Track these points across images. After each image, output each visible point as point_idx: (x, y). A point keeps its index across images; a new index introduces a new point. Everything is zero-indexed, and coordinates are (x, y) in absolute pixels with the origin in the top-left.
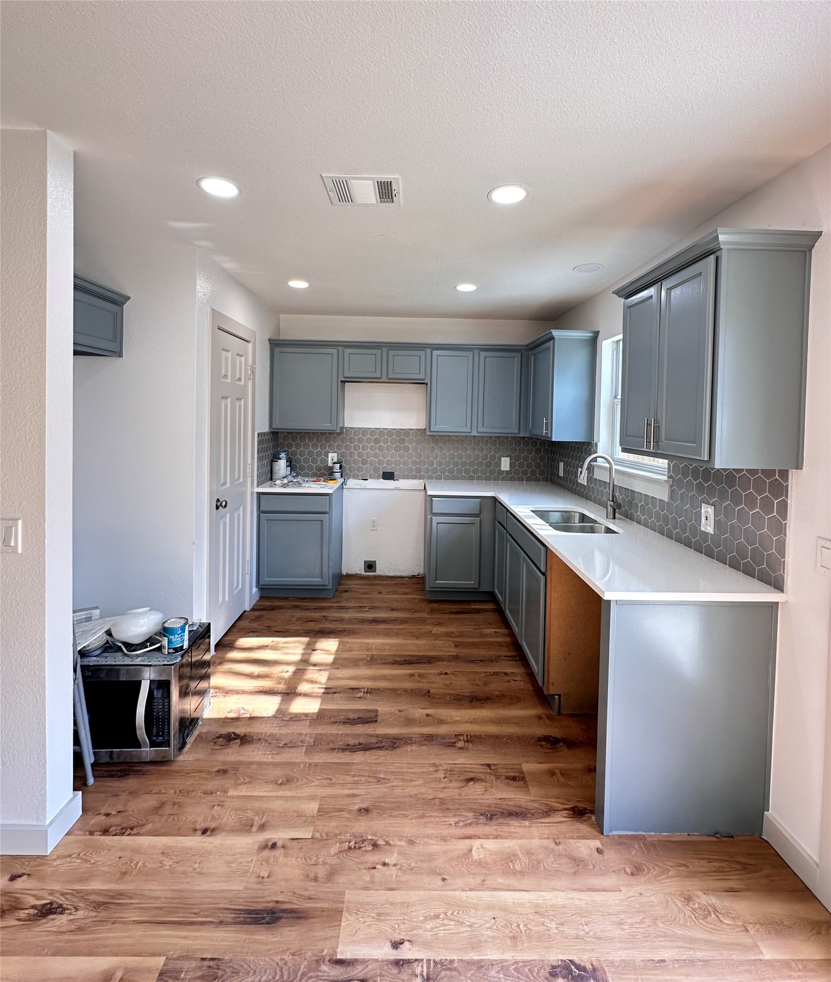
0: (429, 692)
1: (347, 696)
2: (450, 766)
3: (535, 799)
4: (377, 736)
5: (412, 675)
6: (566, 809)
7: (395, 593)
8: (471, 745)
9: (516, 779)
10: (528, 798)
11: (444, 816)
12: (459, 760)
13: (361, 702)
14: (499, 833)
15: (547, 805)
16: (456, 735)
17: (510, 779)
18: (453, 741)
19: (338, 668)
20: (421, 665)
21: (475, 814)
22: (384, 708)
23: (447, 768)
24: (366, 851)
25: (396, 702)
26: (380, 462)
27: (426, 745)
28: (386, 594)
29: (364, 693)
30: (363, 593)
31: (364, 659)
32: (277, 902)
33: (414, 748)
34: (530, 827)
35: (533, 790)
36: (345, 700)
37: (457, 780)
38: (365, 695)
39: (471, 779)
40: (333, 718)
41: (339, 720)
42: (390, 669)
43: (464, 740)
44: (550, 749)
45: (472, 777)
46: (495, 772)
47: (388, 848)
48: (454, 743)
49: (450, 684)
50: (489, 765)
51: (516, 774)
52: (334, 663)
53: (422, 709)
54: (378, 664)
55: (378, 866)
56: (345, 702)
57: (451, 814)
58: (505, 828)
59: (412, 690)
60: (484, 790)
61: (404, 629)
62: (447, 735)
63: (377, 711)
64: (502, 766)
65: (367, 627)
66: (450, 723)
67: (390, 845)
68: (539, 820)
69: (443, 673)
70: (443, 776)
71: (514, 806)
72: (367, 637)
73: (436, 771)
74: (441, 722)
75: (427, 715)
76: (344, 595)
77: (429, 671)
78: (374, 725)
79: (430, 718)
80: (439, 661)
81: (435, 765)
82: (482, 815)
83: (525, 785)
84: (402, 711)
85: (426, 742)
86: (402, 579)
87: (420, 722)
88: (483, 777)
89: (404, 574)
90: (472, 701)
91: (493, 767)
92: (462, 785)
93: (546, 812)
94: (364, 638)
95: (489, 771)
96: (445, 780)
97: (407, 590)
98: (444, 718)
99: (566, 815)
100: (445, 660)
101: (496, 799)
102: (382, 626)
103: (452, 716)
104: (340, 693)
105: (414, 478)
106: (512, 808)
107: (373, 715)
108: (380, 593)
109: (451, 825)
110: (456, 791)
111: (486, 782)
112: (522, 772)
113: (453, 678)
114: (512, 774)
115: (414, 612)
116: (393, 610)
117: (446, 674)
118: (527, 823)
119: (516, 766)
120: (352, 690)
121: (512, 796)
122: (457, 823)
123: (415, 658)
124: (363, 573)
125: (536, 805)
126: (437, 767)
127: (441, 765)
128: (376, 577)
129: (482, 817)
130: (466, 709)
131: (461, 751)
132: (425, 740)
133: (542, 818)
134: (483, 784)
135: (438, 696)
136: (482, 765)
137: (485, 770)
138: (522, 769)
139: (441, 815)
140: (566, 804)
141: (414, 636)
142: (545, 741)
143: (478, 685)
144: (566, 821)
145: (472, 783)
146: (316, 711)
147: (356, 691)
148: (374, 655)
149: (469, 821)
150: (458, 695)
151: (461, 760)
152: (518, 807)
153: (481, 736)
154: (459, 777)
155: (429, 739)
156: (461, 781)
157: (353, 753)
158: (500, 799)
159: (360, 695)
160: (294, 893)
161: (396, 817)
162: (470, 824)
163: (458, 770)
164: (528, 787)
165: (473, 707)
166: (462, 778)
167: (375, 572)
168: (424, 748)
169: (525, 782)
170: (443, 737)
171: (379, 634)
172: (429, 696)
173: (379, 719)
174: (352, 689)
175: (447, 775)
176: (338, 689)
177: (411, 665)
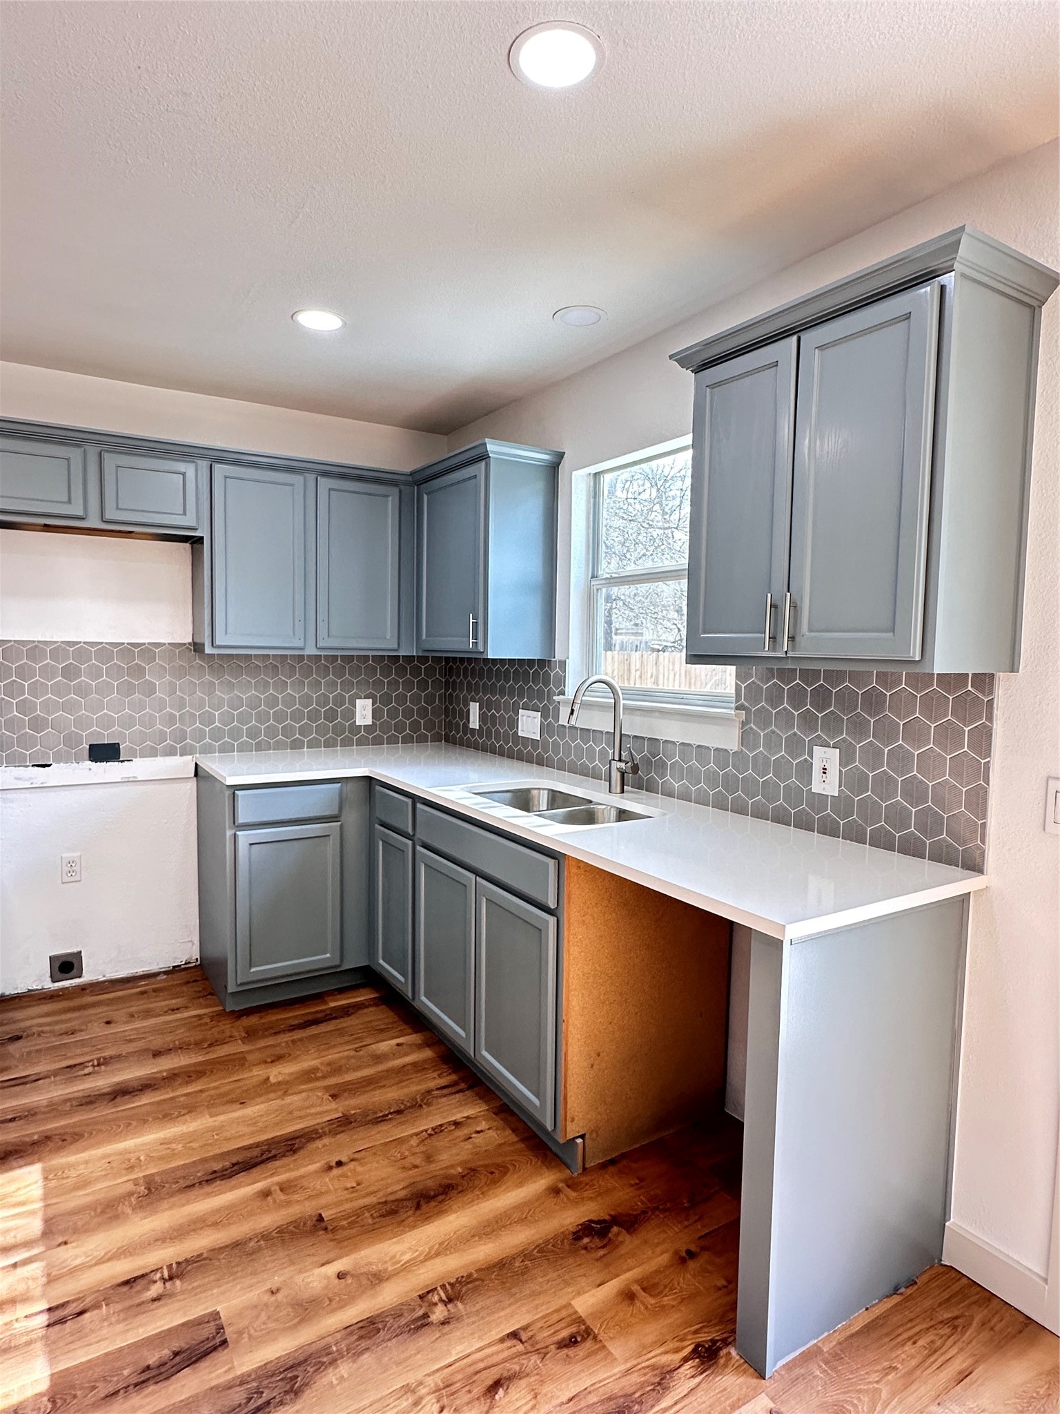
0: (320, 1218)
1: (119, 1307)
2: (437, 1375)
3: (629, 1365)
5: (266, 1194)
6: (685, 1360)
7: (148, 1014)
8: (459, 1305)
9: (576, 1342)
10: (616, 1371)
12: (454, 1352)
13: (164, 1310)
15: (653, 1367)
16: (421, 1297)
17: (566, 1346)
18: (421, 1313)
19: (66, 1243)
20: (278, 1163)
22: (229, 1300)
23: (436, 1384)
25: (254, 1274)
26: (81, 723)
27: (367, 1349)
28: (127, 1022)
29: (164, 1281)
30: (66, 1033)
31: (131, 1194)
33: (344, 1368)
35: (616, 1348)
36: (118, 1322)
37: (468, 1403)
38: (168, 1284)
39: (496, 1385)
40: (100, 1385)
41: (121, 1385)
42: (208, 1195)
43: (441, 1300)
44: (603, 1247)
45: (496, 1377)
46: (533, 1345)
48: (426, 1316)
49: (358, 1184)
50: (514, 1335)
51: (573, 1329)
52: (47, 1233)
53: (323, 1265)
54: (172, 1195)
56: (121, 1327)
59: (281, 1230)
60: (530, 1397)
61: (201, 1091)
62: (401, 1304)
63: (216, 1315)
64: (539, 1325)
65: (104, 1111)
66: (396, 1274)
69: (333, 1164)
70: (436, 1407)
72: (114, 1136)
73: (416, 1404)
74: (377, 1279)
75: (340, 1276)
77: (302, 1171)
78: (221, 1355)
79: (349, 1280)
80: (311, 1140)
81: (408, 1389)
83: (599, 1345)
84: (278, 1290)
85: (364, 1344)
86: (152, 980)
87: (330, 1300)
88: (517, 1368)
89: (154, 968)
90: (418, 1207)
91: (524, 1337)
92: (486, 1408)
93: (659, 1384)
94: (109, 1141)
95: (520, 1347)
97: (174, 1002)
98: (381, 1267)
99: (692, 1372)
100: (324, 1134)
102: (145, 1100)
103: (393, 1257)
104: (96, 1306)
105: (171, 752)
107: (208, 1330)
108: (108, 1023)
111: (528, 1375)
112: (580, 1320)
113: (360, 1169)
114: (565, 1333)
115: (210, 1045)
116: (157, 1054)
117: (339, 1164)
119: (564, 1313)
120: (125, 1289)
121: (588, 1383)
123: (256, 1152)
124: (49, 985)
125: (635, 1378)
126: (414, 1392)
127: (421, 1383)
128: (83, 989)
130: (414, 1227)
131: (447, 1328)
132: (361, 1338)
133: (658, 1400)
134: (523, 1383)
135: (344, 1223)
136: (502, 1340)
137: (514, 1350)
138: (576, 1312)
140: (683, 1348)
141: (232, 1102)
142: (587, 1236)
143: (416, 1167)
144: (700, 1384)
145: (501, 1392)
146: (44, 1386)
147: (139, 1286)
148: (152, 1175)
150: (386, 1202)
151: (457, 1351)
152: (610, 1399)
153: (470, 1275)
154: (469, 1392)
155: (369, 1329)
156: (478, 1399)
158: (570, 1400)
159: (156, 1289)
163: (460, 1376)
164: (604, 1347)
165: (427, 1219)
166: (478, 1390)
167: (80, 977)
168: (366, 1358)
169: (595, 1338)
170: (397, 1313)
171: (145, 1121)
172: (326, 1229)
173: (229, 1333)
174: (127, 1283)
175: (445, 1401)
176: (88, 1300)
177: (254, 1170)
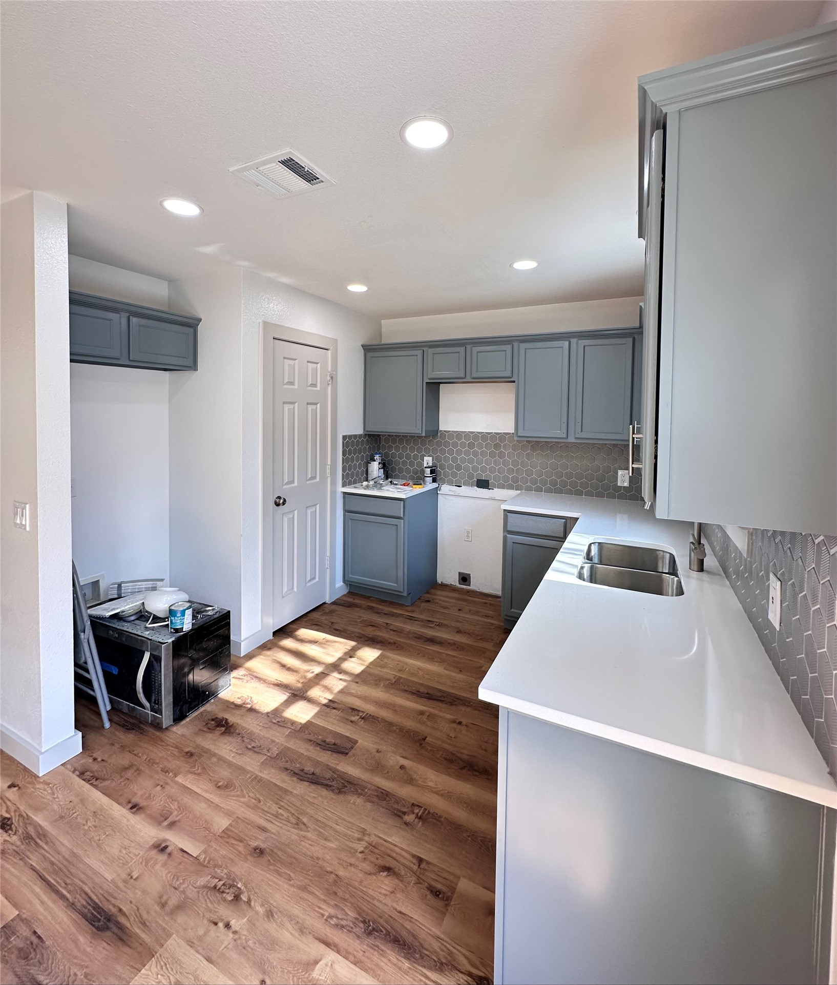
0: (424, 739)
1: (343, 715)
2: (377, 839)
3: (442, 936)
4: (335, 771)
5: (422, 713)
6: (470, 974)
7: (477, 613)
8: (420, 823)
9: (438, 896)
10: (434, 929)
11: (324, 901)
13: (349, 727)
14: (364, 959)
15: (451, 954)
16: (413, 805)
17: (432, 892)
18: (405, 810)
19: (357, 683)
20: (441, 704)
21: (358, 916)
22: (366, 741)
23: (373, 842)
24: (225, 900)
25: (382, 739)
26: (475, 469)
27: (373, 802)
28: (466, 613)
29: (360, 717)
30: (443, 607)
31: (389, 680)
32: (120, 910)
33: (359, 801)
34: (406, 973)
35: (448, 921)
36: (337, 720)
37: (372, 862)
38: (360, 720)
39: (388, 869)
40: (312, 735)
41: (315, 740)
42: (407, 699)
43: (417, 815)
45: (392, 866)
46: (421, 874)
47: (245, 907)
48: (404, 813)
49: (455, 738)
50: (420, 860)
51: (444, 889)
52: (358, 676)
53: (402, 757)
54: (399, 690)
55: (221, 925)
56: (336, 722)
57: (332, 903)
58: (376, 957)
59: (408, 731)
60: (391, 889)
61: (454, 656)
62: (404, 800)
63: (356, 742)
64: (435, 869)
65: (419, 644)
66: (418, 786)
67: (250, 905)
68: (425, 971)
69: (458, 721)
70: (361, 849)
71: (409, 932)
72: (411, 656)
73: (359, 840)
74: (410, 781)
75: (402, 767)
76: (424, 605)
77: (441, 714)
78: (341, 757)
79: (402, 772)
80: (464, 704)
81: (364, 832)
82: (364, 922)
83: (444, 910)
84: (380, 752)
85: (375, 799)
86: (495, 599)
87: (388, 772)
88: (403, 873)
90: (462, 768)
91: (423, 865)
92: (372, 872)
93: (442, 963)
94: (407, 657)
95: (415, 868)
96: (360, 855)
98: (417, 778)
101: (396, 909)
102: (435, 648)
103: (426, 779)
104: (339, 710)
106: (404, 934)
107: (349, 745)
108: (459, 610)
109: (323, 915)
110: (361, 875)
111: (402, 881)
112: (453, 890)
113: (464, 732)
114: (439, 886)
115: (481, 639)
116: (459, 632)
117: (460, 723)
118: (406, 965)
120: (351, 711)
121: (416, 917)
122: (331, 917)
123: (439, 694)
124: (458, 585)
125: (436, 945)
126: (364, 835)
127: (369, 835)
129: (362, 925)
130: (449, 775)
131: (404, 826)
132: (377, 796)
133: (430, 968)
134: (396, 882)
135: (429, 748)
136: (414, 856)
137: (412, 865)
138: (456, 884)
139: (322, 897)
140: (477, 968)
141: (457, 667)
143: (486, 750)
145: (385, 874)
146: (303, 721)
147: (354, 713)
148: (402, 678)
149: (344, 923)
150: (453, 754)
151: (394, 839)
152: (414, 936)
153: (440, 817)
154: (377, 859)
155: (383, 796)
156: (376, 865)
157: (299, 781)
158: (400, 912)
159: (355, 718)
160: (138, 910)
161: (280, 874)
162: (343, 927)
163: (383, 849)
164: (444, 914)
165: (458, 777)
166: (380, 862)
167: (469, 586)
168: (369, 805)
169: (447, 905)
170: (398, 800)
171: (424, 656)
172: (421, 745)
173: (351, 754)
174: (353, 709)
175: (367, 851)
176: (340, 706)
177: (431, 701)
